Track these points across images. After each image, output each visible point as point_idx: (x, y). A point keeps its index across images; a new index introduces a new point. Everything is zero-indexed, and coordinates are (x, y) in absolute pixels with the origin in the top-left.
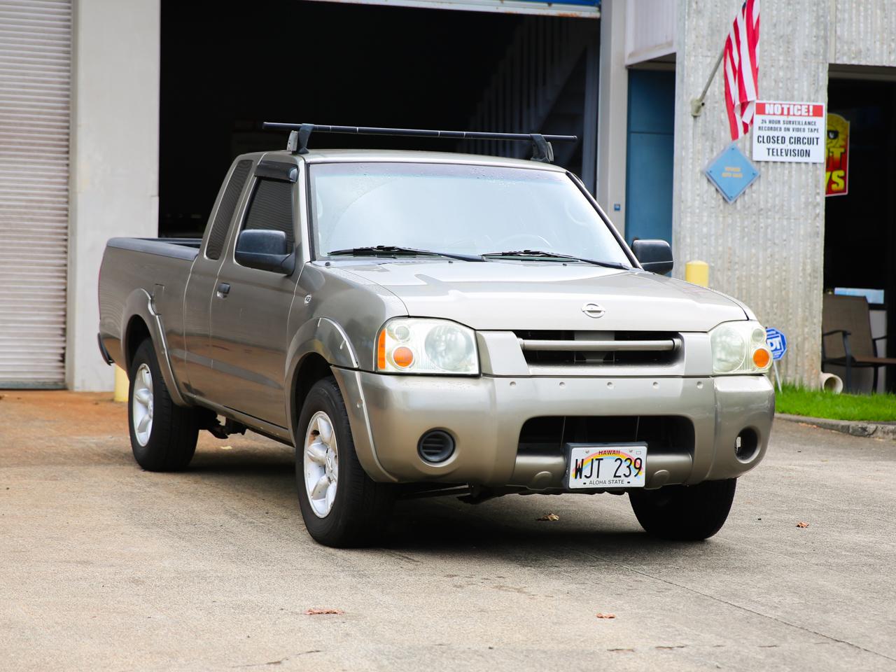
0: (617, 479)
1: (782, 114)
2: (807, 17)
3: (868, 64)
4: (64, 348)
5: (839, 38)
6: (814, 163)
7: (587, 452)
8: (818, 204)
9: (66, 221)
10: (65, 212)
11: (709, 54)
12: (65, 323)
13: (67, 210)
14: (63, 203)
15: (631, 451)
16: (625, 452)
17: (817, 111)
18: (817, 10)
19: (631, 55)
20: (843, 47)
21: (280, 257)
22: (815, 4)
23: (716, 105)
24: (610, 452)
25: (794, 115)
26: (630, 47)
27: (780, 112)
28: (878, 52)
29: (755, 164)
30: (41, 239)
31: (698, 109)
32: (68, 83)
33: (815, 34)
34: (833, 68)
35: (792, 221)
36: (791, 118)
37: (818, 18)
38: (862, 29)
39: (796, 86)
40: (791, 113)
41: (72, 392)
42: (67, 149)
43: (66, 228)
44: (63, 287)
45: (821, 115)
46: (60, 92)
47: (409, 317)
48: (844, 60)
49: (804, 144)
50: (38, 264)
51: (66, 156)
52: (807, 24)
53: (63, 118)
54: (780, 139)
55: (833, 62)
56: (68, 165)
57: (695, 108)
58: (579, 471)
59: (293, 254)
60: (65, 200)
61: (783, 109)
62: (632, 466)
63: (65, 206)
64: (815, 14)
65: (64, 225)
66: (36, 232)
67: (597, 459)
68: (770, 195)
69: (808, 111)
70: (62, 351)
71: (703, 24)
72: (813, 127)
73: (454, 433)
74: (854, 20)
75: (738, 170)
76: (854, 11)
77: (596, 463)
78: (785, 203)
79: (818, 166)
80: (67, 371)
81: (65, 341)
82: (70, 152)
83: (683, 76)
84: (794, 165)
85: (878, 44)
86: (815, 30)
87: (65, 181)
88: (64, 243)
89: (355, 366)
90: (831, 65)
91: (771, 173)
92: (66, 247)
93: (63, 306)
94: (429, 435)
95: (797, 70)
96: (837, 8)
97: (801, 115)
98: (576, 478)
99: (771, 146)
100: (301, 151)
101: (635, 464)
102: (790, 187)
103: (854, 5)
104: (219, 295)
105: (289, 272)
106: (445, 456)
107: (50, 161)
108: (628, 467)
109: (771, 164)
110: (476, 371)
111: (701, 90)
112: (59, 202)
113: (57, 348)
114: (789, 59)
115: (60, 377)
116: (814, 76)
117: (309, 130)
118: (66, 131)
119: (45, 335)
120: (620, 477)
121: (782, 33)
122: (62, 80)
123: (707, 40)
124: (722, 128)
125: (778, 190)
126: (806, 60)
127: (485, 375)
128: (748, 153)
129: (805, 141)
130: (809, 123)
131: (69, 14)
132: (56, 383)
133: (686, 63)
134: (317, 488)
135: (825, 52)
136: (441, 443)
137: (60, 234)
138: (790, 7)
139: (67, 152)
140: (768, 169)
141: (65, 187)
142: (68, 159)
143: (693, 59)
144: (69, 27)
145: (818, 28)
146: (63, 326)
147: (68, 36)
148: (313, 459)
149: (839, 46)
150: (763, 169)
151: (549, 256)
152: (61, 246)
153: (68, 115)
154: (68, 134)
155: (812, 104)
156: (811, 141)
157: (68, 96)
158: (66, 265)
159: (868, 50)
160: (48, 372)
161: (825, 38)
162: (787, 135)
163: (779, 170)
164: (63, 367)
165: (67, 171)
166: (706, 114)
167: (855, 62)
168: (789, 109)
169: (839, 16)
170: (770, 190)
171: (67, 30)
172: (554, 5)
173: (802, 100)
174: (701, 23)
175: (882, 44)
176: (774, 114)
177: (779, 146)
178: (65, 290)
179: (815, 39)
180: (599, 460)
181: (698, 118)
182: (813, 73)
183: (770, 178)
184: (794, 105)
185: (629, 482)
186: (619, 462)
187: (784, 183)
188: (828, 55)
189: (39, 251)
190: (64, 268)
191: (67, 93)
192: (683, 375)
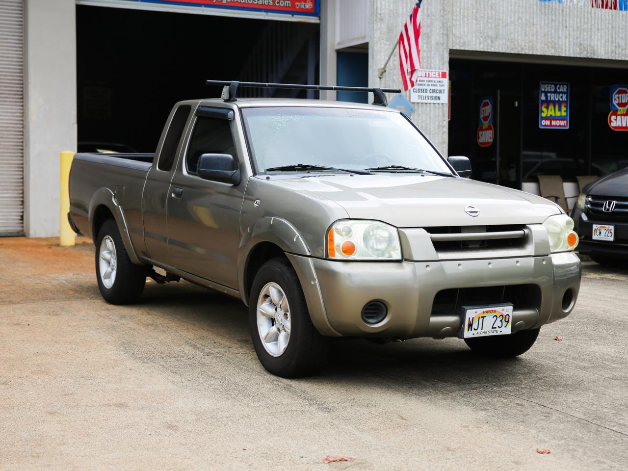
0: (494, 329)
1: (426, 76)
2: (438, 23)
3: (469, 49)
4: (23, 212)
5: (454, 35)
6: (442, 104)
7: (476, 313)
8: (445, 126)
9: (23, 138)
10: (22, 133)
11: (387, 43)
12: (23, 197)
13: (22, 132)
14: (20, 128)
15: (503, 310)
16: (499, 311)
17: (444, 75)
18: (443, 20)
19: (339, 44)
20: (456, 40)
21: (230, 173)
22: (441, 16)
23: (391, 71)
24: (490, 311)
25: (432, 77)
26: (338, 40)
27: (424, 75)
28: (474, 43)
29: (412, 105)
30: (8, 149)
31: (382, 73)
32: (22, 58)
33: (441, 33)
34: (452, 52)
35: (432, 135)
36: (430, 79)
37: (443, 24)
38: (466, 30)
39: (433, 61)
40: (430, 76)
41: (29, 238)
42: (22, 96)
43: (22, 142)
44: (21, 177)
45: (445, 77)
46: (17, 63)
47: (350, 219)
48: (457, 47)
49: (437, 93)
50: (6, 164)
51: (21, 100)
52: (438, 27)
53: (19, 78)
54: (425, 90)
55: (451, 48)
56: (22, 106)
57: (380, 73)
58: (470, 325)
59: (238, 170)
60: (21, 126)
61: (426, 74)
62: (503, 320)
63: (22, 129)
64: (442, 22)
65: (21, 140)
66: (4, 145)
67: (482, 317)
68: (420, 121)
69: (439, 75)
70: (21, 214)
71: (384, 26)
72: (442, 84)
73: (387, 302)
74: (462, 25)
75: (403, 107)
76: (462, 20)
77: (481, 320)
78: (428, 126)
79: (445, 105)
80: (25, 225)
81: (23, 208)
82: (24, 98)
83: (373, 55)
84: (432, 105)
85: (474, 38)
86: (442, 30)
87: (21, 115)
88: (22, 151)
89: (308, 254)
90: (450, 50)
91: (420, 109)
92: (22, 153)
93: (21, 188)
94: (370, 304)
95: (433, 52)
96: (453, 19)
97: (435, 77)
98: (468, 330)
99: (420, 94)
100: (232, 99)
101: (505, 318)
102: (430, 117)
103: (462, 17)
104: (173, 195)
105: (237, 183)
106: (380, 319)
107: (11, 103)
108: (501, 321)
109: (420, 104)
110: (399, 257)
111: (383, 63)
112: (18, 128)
113: (19, 212)
114: (429, 46)
115: (20, 229)
116: (442, 55)
117: (237, 85)
118: (21, 86)
119: (12, 205)
120: (496, 328)
121: (425, 32)
122: (18, 56)
123: (386, 35)
124: (394, 84)
125: (424, 119)
126: (437, 47)
127: (406, 260)
128: (408, 98)
129: (438, 91)
130: (440, 82)
131: (22, 18)
132: (18, 232)
133: (375, 48)
134: (269, 335)
135: (447, 43)
136: (376, 309)
137: (19, 146)
138: (429, 18)
139: (22, 98)
140: (418, 107)
141: (21, 119)
142: (22, 102)
143: (379, 45)
144: (21, 25)
145: (443, 29)
146: (22, 199)
147: (21, 31)
148: (263, 314)
149: (454, 39)
150: (416, 107)
151: (406, 169)
152: (19, 153)
153: (22, 77)
154: (22, 88)
155: (441, 71)
156: (440, 92)
157: (22, 66)
158: (23, 164)
159: (469, 42)
160: (14, 227)
161: (447, 35)
162: (428, 88)
163: (424, 107)
164: (23, 223)
165: (22, 109)
166: (386, 76)
167: (462, 48)
168: (429, 74)
169: (454, 23)
170: (420, 118)
171: (21, 27)
172: (295, 16)
173: (436, 69)
174: (383, 26)
175: (476, 39)
176: (422, 77)
177: (424, 94)
178: (23, 178)
179: (442, 35)
180: (483, 317)
181: (382, 79)
182: (441, 54)
183: (420, 112)
184: (432, 72)
185: (501, 332)
186: (495, 318)
187: (427, 114)
188: (449, 44)
189: (7, 156)
190: (22, 166)
191: (21, 64)
192: (534, 255)
